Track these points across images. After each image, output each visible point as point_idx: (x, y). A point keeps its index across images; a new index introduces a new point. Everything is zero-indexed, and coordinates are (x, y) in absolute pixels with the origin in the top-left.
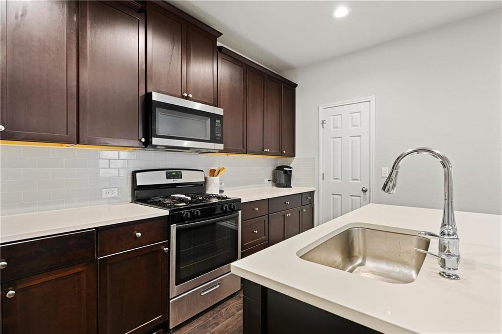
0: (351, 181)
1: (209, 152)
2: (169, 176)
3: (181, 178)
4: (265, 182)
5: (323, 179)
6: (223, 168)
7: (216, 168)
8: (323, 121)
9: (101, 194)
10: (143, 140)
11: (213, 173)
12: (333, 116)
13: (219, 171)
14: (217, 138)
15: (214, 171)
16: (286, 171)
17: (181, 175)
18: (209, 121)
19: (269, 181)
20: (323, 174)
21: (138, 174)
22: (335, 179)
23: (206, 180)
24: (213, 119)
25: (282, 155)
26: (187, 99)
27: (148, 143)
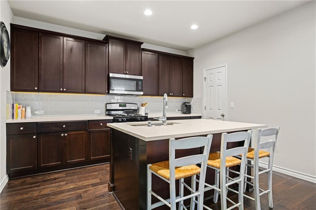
0: (218, 111)
1: (137, 95)
2: (120, 106)
3: (126, 107)
4: (176, 111)
5: (205, 109)
6: (147, 103)
7: (144, 103)
8: (205, 78)
9: (94, 112)
10: (107, 91)
11: (142, 105)
12: (210, 74)
13: (145, 104)
14: (140, 90)
15: (142, 104)
16: (186, 105)
17: (126, 106)
18: (135, 82)
19: (178, 110)
20: (205, 107)
21: (107, 105)
22: (210, 109)
23: (138, 108)
24: (137, 80)
25: (183, 96)
26: (126, 74)
27: (108, 93)
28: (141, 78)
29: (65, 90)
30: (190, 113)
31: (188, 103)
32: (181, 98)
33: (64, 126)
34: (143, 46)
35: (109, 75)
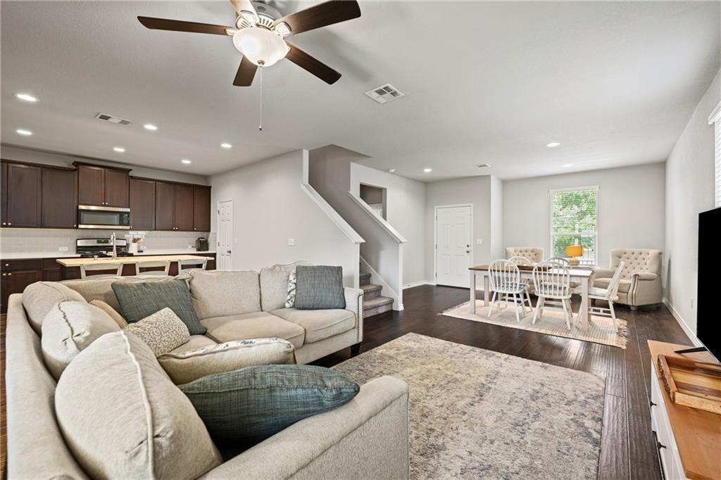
0: (227, 247)
2: (98, 242)
4: (189, 248)
5: (219, 246)
6: (141, 239)
7: (135, 238)
8: (219, 211)
10: (75, 226)
11: (134, 241)
12: (222, 207)
13: (138, 240)
14: (125, 223)
17: (108, 242)
18: (118, 215)
19: (192, 246)
20: (219, 243)
21: (78, 241)
22: (222, 246)
23: (128, 245)
24: (121, 214)
25: (194, 231)
26: (105, 205)
27: (77, 228)
28: (128, 210)
29: (10, 224)
30: (207, 250)
31: (202, 238)
32: (192, 233)
33: (7, 265)
34: (131, 174)
35: (78, 207)
